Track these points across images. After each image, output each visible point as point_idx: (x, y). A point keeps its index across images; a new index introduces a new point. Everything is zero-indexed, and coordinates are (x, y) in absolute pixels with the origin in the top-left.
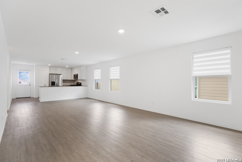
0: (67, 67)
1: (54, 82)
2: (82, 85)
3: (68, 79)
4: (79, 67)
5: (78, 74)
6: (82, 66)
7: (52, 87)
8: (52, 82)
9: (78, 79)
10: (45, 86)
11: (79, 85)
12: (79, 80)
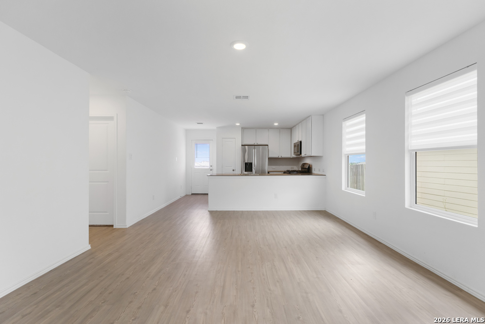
0: (276, 124)
1: (251, 164)
2: (313, 172)
3: (284, 156)
4: (304, 120)
5: (301, 142)
6: (309, 116)
7: (246, 175)
8: (246, 164)
9: (303, 155)
10: (234, 173)
11: (307, 171)
12: (304, 157)
